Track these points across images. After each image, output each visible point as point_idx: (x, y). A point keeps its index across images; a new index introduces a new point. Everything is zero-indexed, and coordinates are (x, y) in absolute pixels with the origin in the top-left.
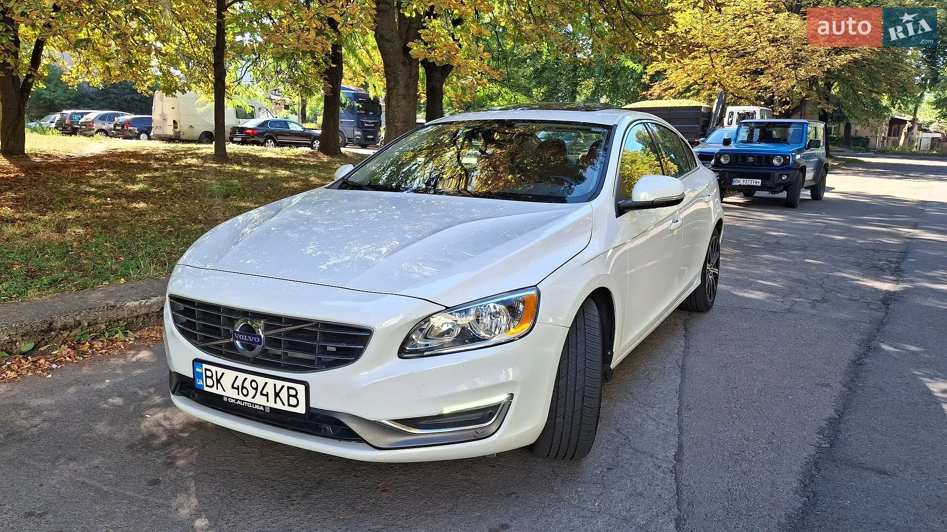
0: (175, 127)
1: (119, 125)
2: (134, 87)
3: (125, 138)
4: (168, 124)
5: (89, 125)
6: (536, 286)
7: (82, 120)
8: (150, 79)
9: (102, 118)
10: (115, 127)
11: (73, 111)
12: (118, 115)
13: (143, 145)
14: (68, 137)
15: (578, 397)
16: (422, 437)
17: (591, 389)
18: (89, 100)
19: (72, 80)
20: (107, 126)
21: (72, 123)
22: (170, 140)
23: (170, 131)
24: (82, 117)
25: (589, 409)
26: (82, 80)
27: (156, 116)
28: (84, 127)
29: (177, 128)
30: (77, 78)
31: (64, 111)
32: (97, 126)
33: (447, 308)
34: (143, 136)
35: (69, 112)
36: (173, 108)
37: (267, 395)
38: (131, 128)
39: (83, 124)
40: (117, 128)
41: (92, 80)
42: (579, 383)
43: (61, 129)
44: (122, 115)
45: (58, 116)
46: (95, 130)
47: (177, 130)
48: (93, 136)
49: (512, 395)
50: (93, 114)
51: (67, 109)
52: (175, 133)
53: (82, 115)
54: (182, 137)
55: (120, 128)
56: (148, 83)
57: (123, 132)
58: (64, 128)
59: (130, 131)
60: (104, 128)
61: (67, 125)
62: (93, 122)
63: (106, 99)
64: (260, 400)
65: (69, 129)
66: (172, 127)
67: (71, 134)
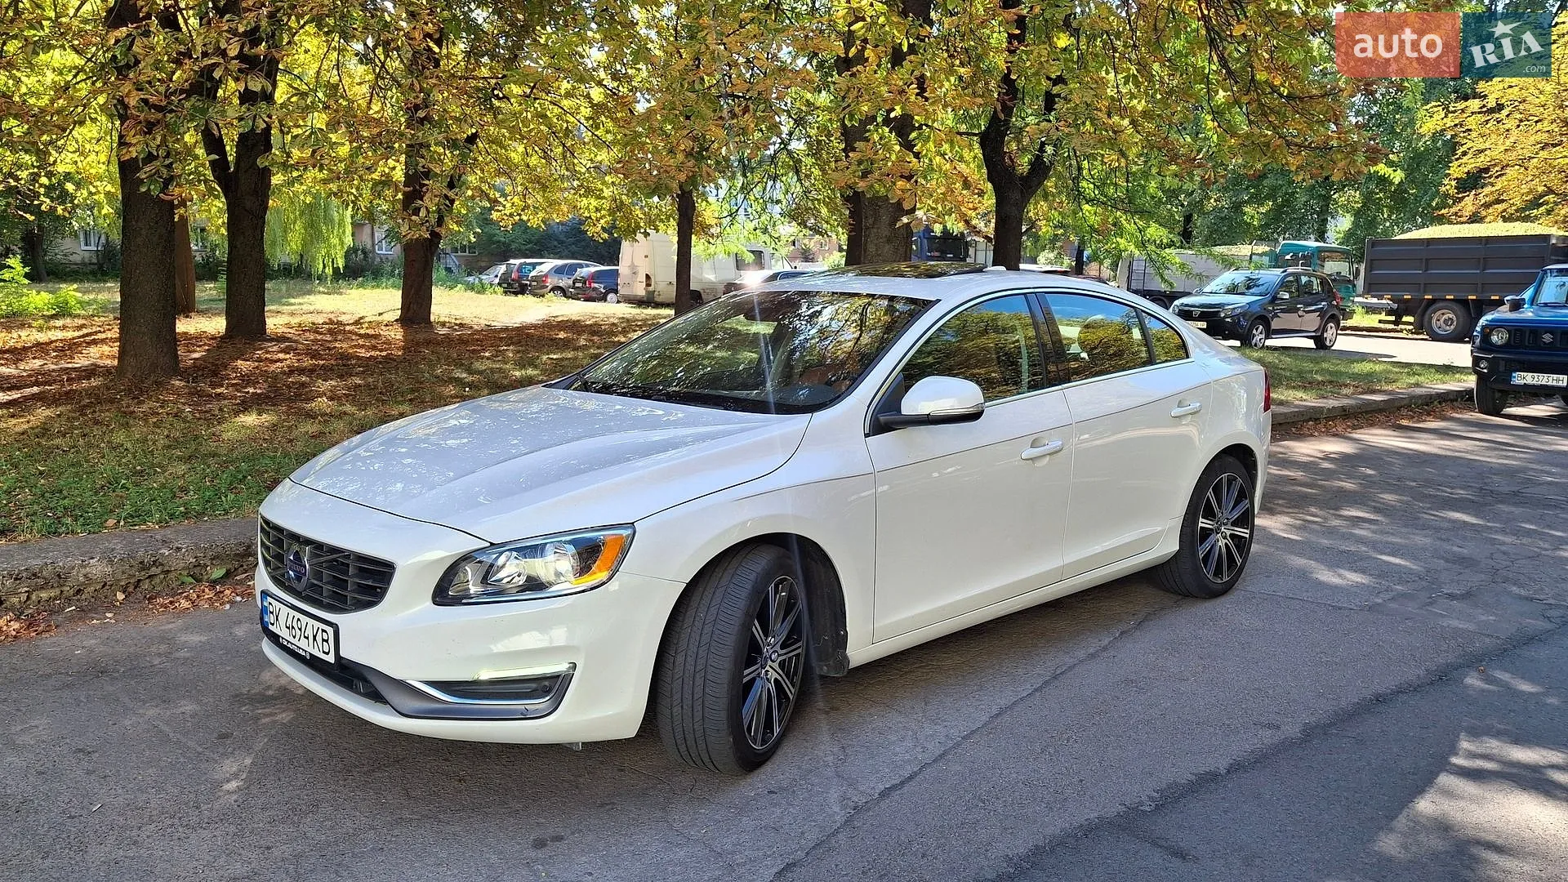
0: (648, 285)
1: (580, 281)
2: (582, 227)
3: (586, 300)
4: (638, 280)
5: (540, 280)
6: (633, 523)
7: (533, 274)
8: (604, 216)
9: (559, 271)
10: (574, 283)
11: (523, 260)
12: (581, 266)
13: (611, 310)
14: (512, 299)
15: (699, 681)
16: (457, 706)
17: (717, 671)
18: (556, 243)
19: (506, 218)
20: (564, 282)
21: (520, 278)
22: (640, 303)
23: (640, 291)
24: (534, 269)
25: (714, 699)
26: (518, 217)
27: (623, 268)
28: (535, 283)
29: (650, 285)
30: (511, 215)
31: (512, 261)
32: (551, 282)
33: (492, 544)
34: (611, 296)
35: (517, 262)
36: (646, 257)
37: (307, 638)
38: (596, 285)
39: (535, 278)
40: (577, 285)
41: (531, 217)
42: (701, 662)
43: (506, 285)
44: (587, 266)
45: (502, 269)
46: (549, 288)
47: (651, 289)
48: (543, 296)
49: (574, 666)
50: (548, 265)
51: (515, 258)
52: (648, 292)
53: (534, 265)
54: (658, 299)
55: (580, 285)
56: (602, 221)
57: (584, 292)
58: (509, 284)
59: (595, 289)
60: (561, 285)
61: (513, 280)
62: (546, 276)
63: (580, 241)
64: (303, 643)
65: (516, 286)
66: (644, 284)
67: (516, 294)
